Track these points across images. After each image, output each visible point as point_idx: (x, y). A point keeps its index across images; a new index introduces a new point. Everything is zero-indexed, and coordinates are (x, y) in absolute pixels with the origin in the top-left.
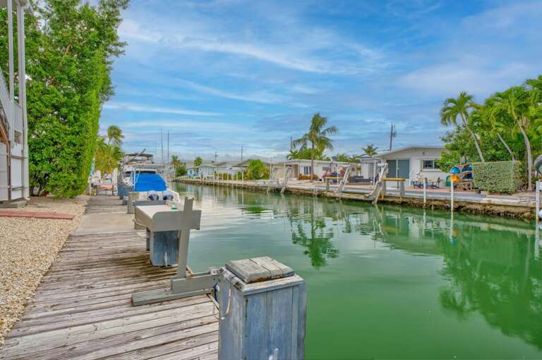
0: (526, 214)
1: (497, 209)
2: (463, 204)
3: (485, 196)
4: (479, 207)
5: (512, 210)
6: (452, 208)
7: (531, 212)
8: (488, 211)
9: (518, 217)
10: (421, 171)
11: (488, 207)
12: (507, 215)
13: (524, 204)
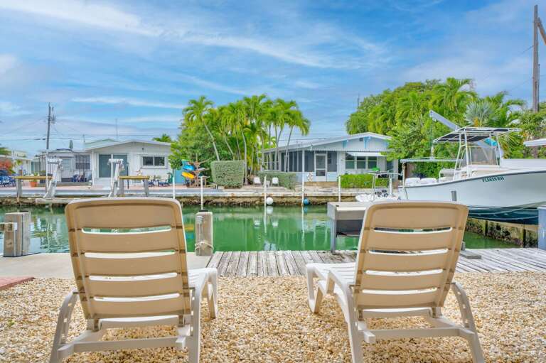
0: (257, 202)
1: (237, 201)
2: (210, 199)
3: (221, 191)
4: (224, 201)
5: (248, 200)
6: (202, 203)
7: (261, 201)
8: (231, 203)
9: (252, 205)
10: (141, 168)
11: (231, 200)
12: (245, 205)
13: (256, 195)
